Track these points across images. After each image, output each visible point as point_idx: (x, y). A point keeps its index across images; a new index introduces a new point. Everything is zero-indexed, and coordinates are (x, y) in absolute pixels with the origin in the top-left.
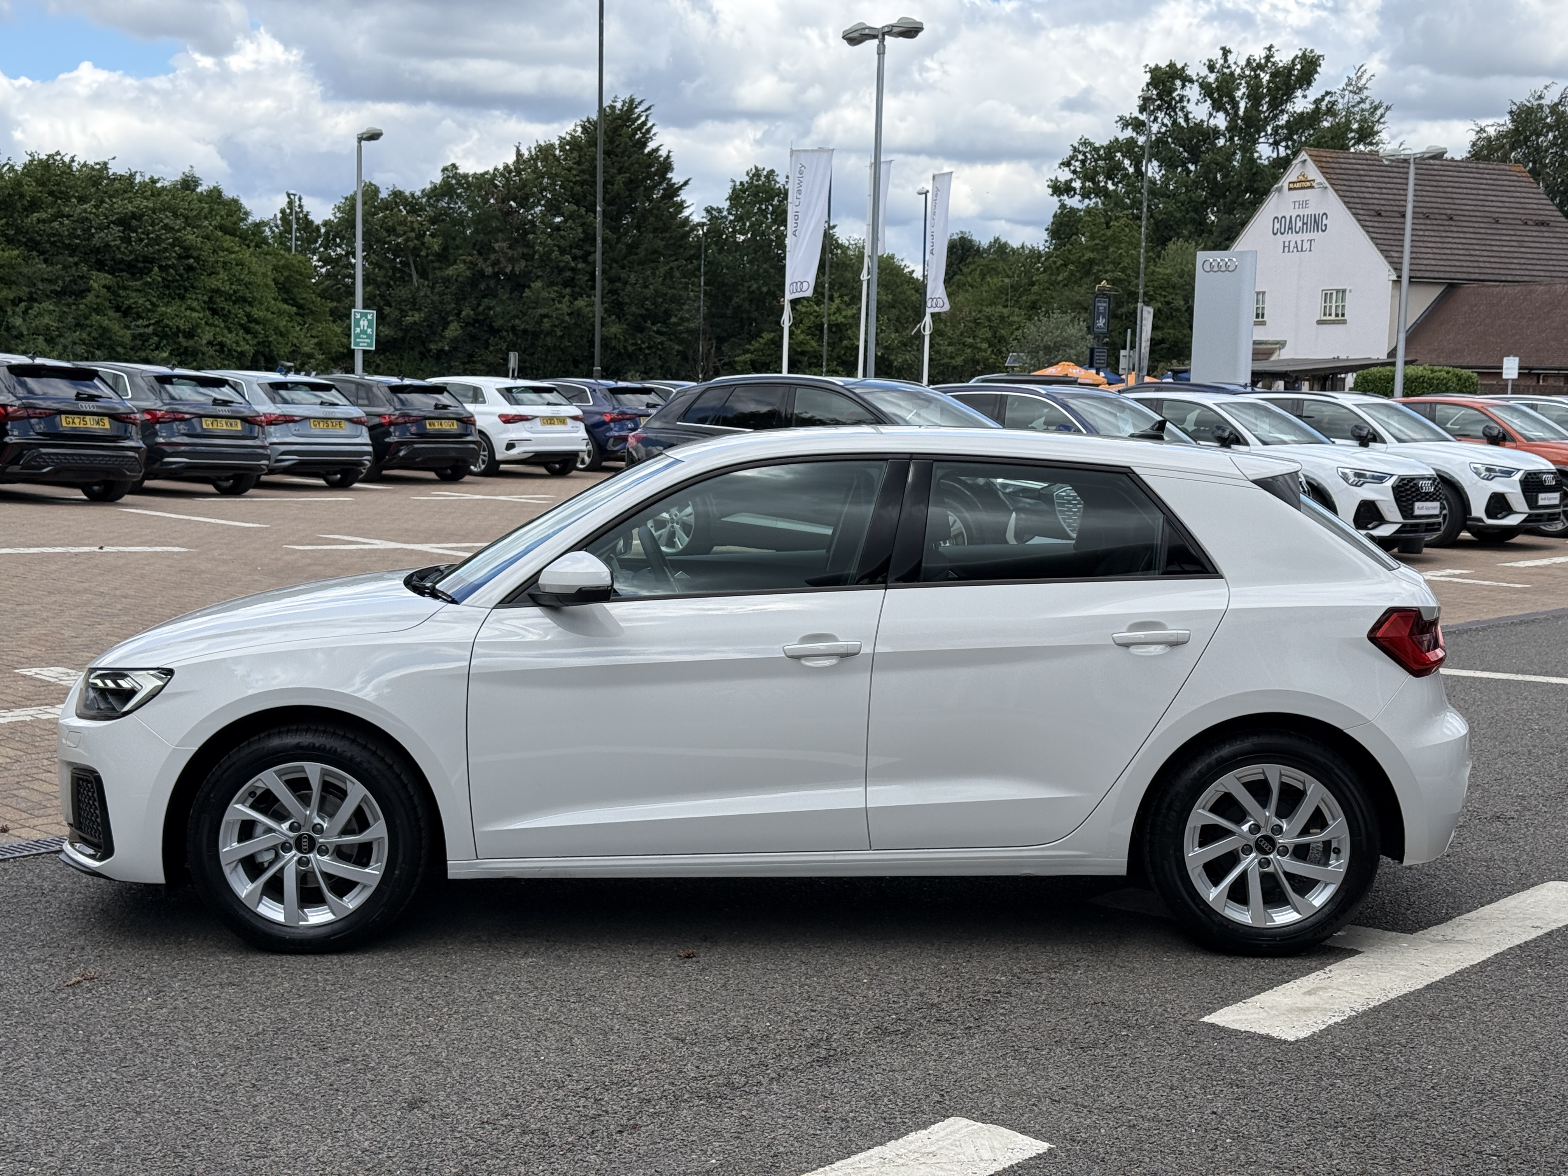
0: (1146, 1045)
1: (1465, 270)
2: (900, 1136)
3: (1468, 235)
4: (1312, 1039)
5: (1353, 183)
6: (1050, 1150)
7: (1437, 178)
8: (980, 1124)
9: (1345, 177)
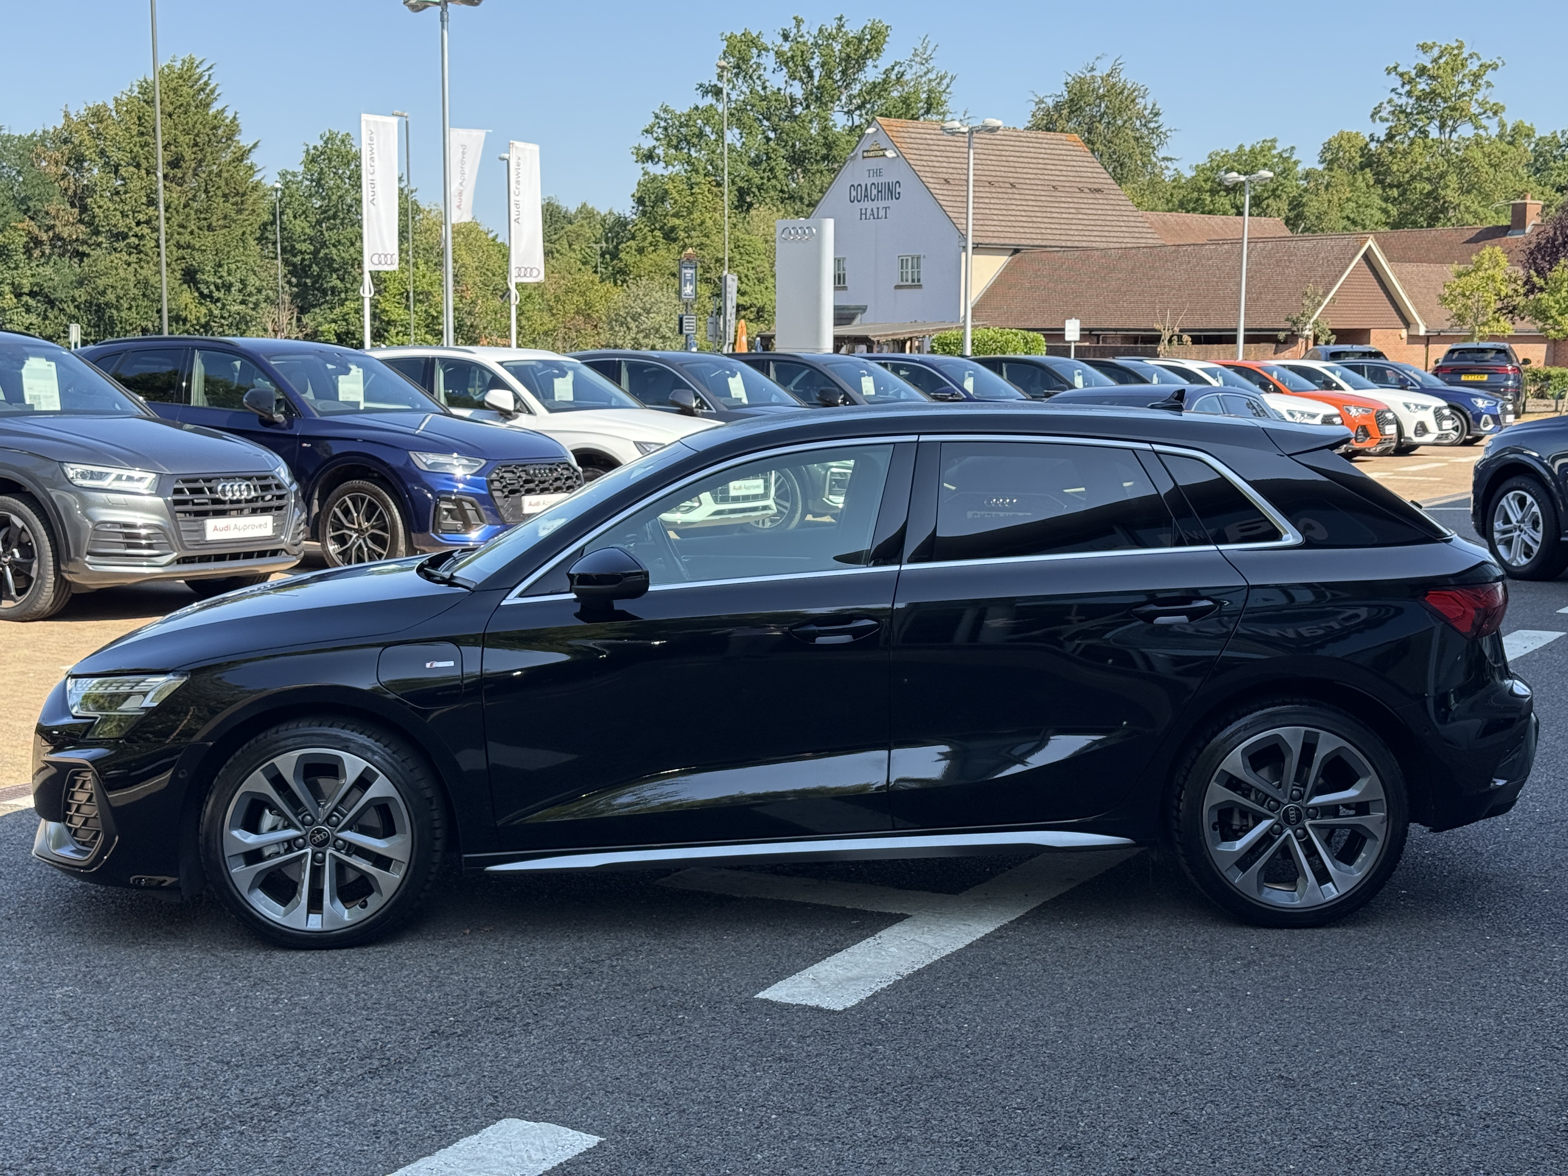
0: (701, 1027)
1: (1028, 236)
2: (450, 1144)
3: (1030, 203)
4: (860, 1007)
5: (922, 152)
6: (600, 1143)
7: (1000, 148)
8: (532, 1123)
9: (915, 146)
